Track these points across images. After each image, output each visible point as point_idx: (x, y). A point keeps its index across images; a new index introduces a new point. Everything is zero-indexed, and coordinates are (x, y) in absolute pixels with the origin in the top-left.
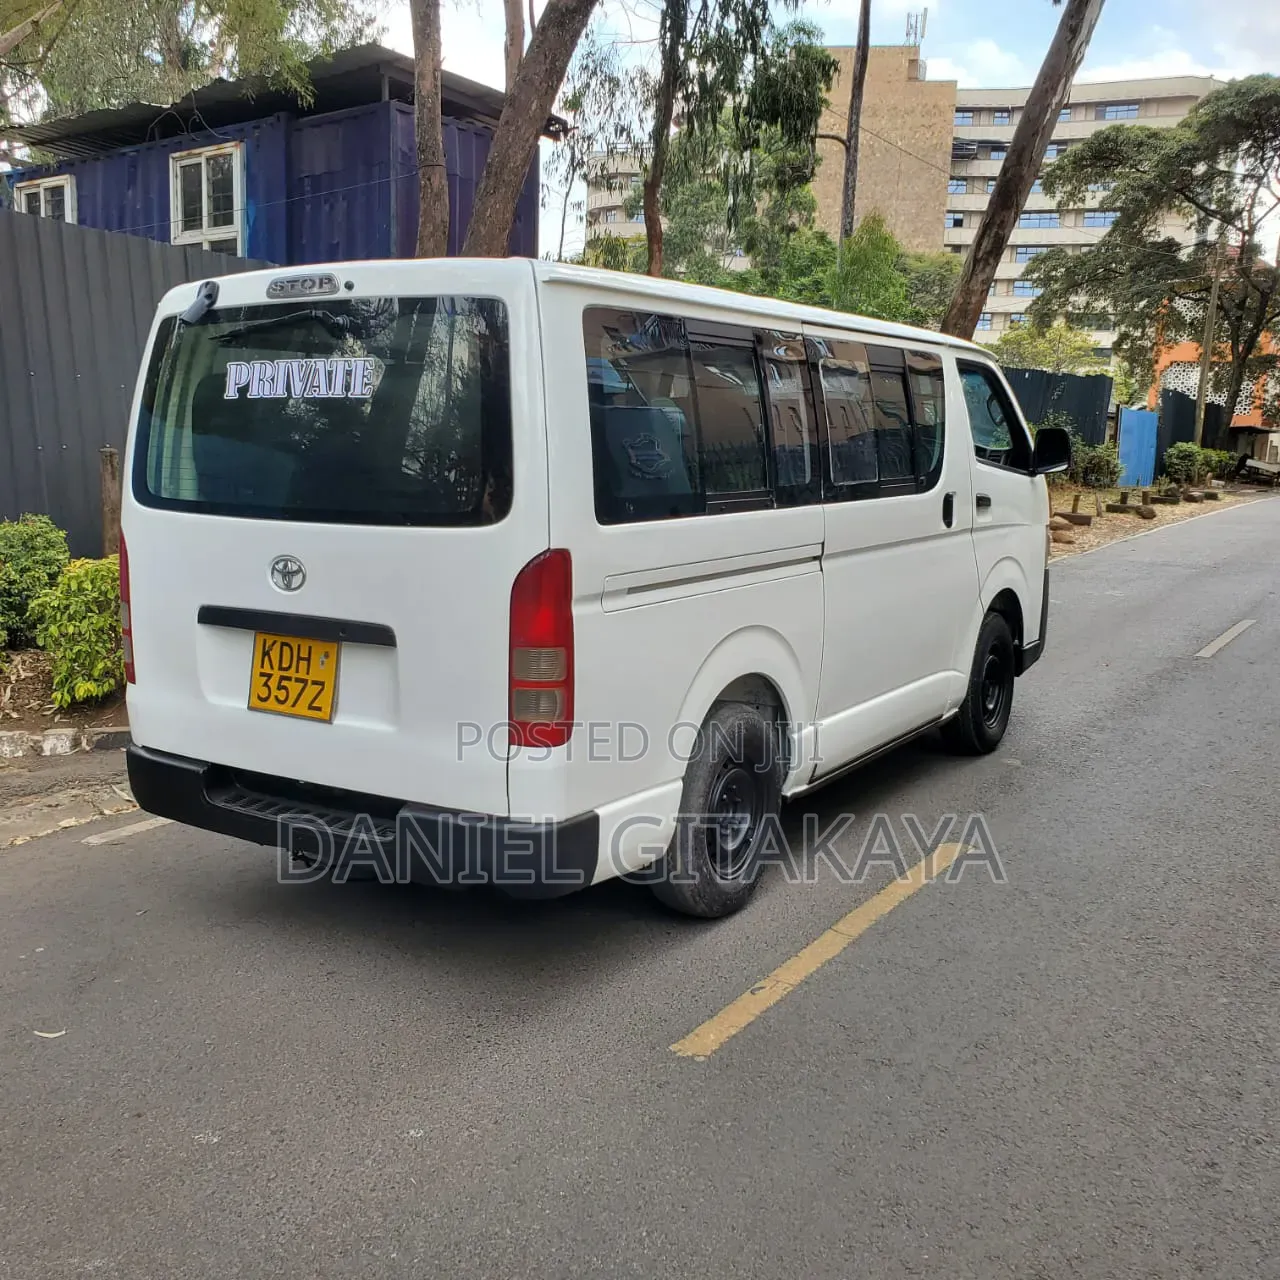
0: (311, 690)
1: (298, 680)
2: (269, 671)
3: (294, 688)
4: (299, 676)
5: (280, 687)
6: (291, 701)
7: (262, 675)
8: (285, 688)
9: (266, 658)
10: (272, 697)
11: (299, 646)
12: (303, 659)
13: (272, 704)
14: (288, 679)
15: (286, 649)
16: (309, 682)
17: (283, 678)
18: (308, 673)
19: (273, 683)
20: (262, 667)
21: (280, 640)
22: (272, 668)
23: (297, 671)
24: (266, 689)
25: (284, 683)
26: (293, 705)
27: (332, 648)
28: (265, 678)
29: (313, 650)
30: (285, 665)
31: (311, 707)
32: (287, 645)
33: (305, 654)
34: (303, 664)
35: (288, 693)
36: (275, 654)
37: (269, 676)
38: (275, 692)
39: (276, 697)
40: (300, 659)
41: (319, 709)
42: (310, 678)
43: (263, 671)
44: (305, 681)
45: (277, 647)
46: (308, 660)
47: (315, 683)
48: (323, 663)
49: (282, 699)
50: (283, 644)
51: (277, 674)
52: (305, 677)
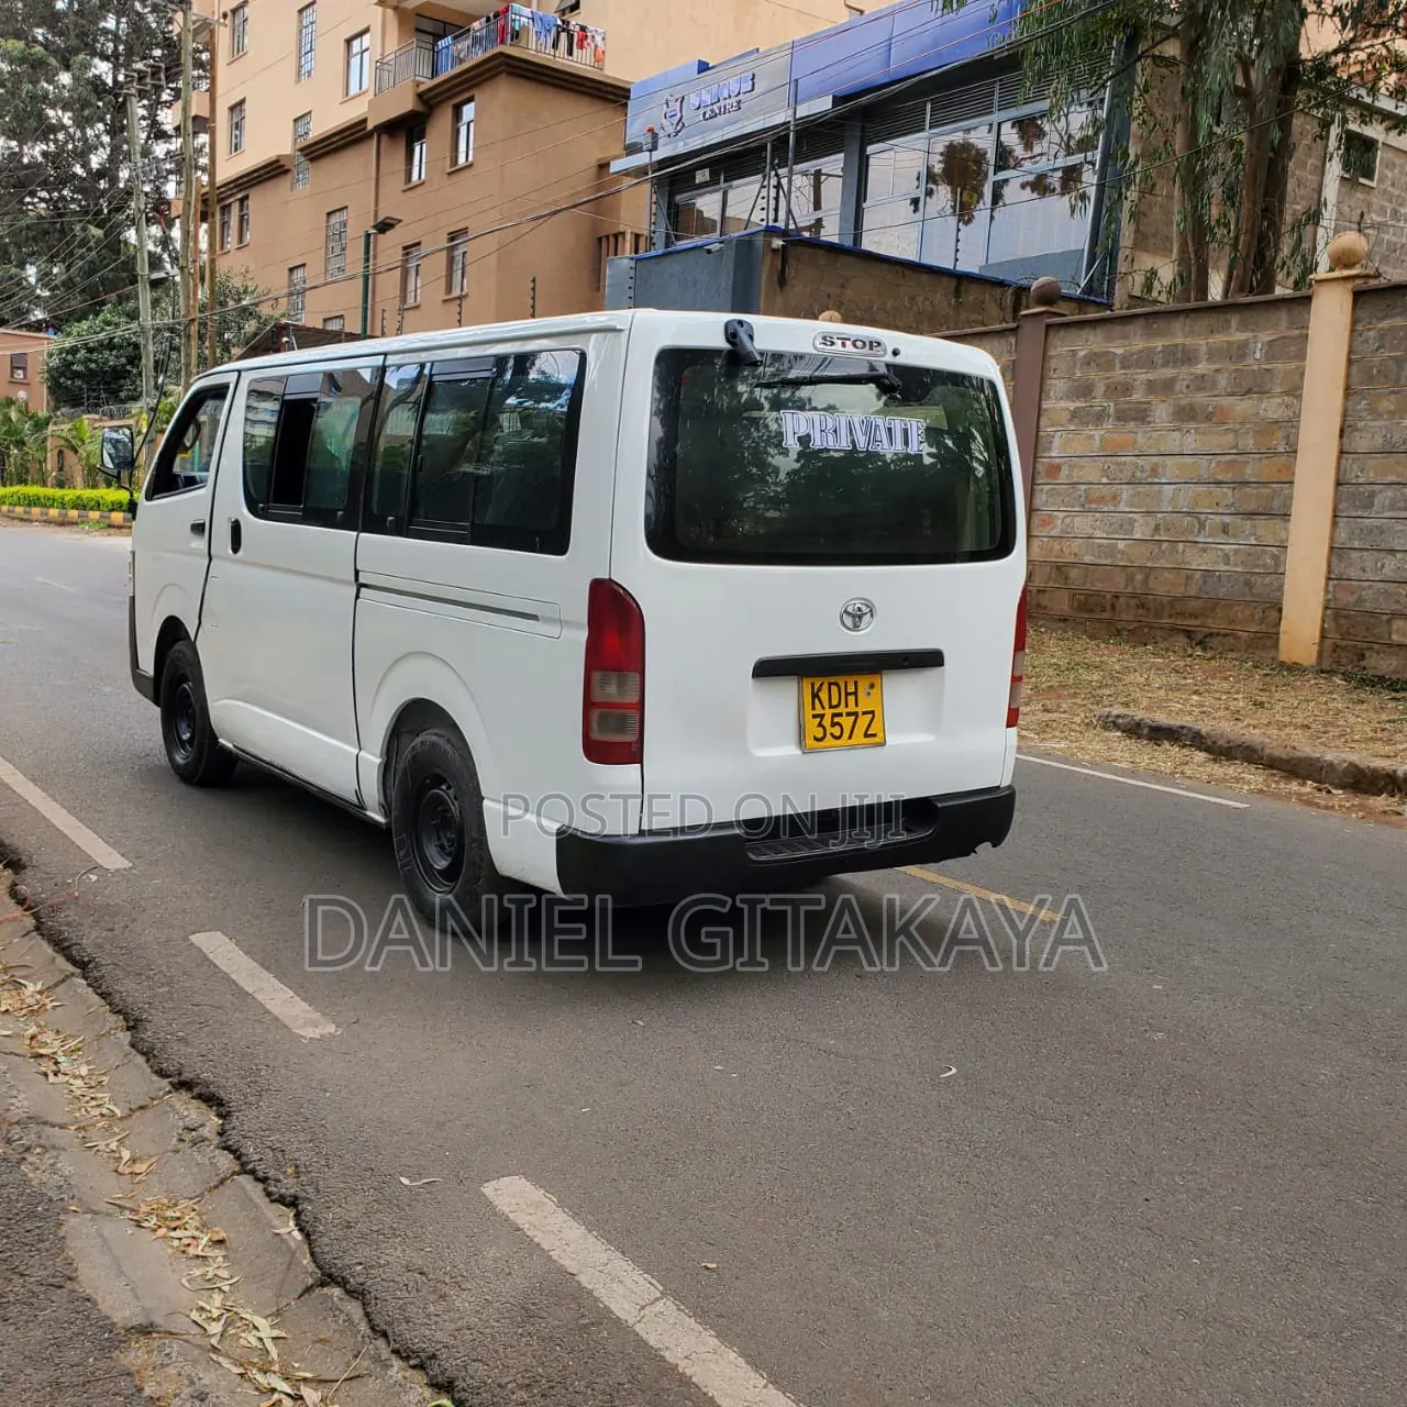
0: (864, 721)
1: (848, 714)
2: (822, 712)
3: (847, 722)
4: (849, 710)
5: (833, 724)
6: (846, 735)
7: (814, 716)
8: (838, 724)
9: (817, 701)
10: (828, 735)
11: (846, 683)
12: (850, 694)
13: (829, 741)
14: (840, 715)
15: (834, 688)
16: (860, 714)
17: (834, 715)
18: (857, 705)
19: (827, 722)
20: (814, 708)
21: (826, 680)
22: (823, 708)
23: (847, 706)
24: (821, 729)
25: (836, 720)
26: (850, 738)
27: (875, 679)
28: (819, 720)
29: (859, 685)
30: (835, 702)
31: (866, 735)
32: (836, 684)
33: (851, 689)
34: (851, 699)
35: (842, 729)
36: (824, 695)
37: (822, 716)
38: (830, 730)
39: (832, 735)
40: (847, 694)
41: (874, 735)
42: (860, 710)
43: (815, 712)
44: (856, 714)
45: (825, 687)
46: (855, 693)
47: (864, 713)
48: (869, 694)
49: (838, 734)
50: (830, 684)
51: (828, 712)
52: (855, 710)
